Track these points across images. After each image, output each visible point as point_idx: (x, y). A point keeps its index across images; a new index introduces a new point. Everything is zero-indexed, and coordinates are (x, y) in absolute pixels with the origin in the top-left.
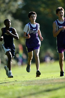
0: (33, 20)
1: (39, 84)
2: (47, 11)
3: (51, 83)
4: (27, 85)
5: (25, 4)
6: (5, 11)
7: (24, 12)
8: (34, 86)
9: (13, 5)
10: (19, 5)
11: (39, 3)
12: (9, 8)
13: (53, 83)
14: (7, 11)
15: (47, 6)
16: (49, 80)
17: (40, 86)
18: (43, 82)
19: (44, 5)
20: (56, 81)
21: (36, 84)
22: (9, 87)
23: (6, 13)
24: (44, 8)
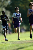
0: (17, 11)
1: (19, 43)
2: (23, 6)
3: (25, 43)
4: (13, 44)
5: (12, 3)
6: (2, 6)
7: (11, 6)
8: (16, 44)
9: (6, 3)
10: (9, 3)
11: (19, 2)
12: (4, 4)
13: (26, 43)
14: (3, 6)
16: (24, 41)
17: (20, 44)
18: (21, 42)
19: (21, 3)
20: (27, 42)
21: (17, 43)
22: (3, 45)
23: (2, 7)
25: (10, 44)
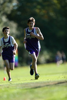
2: (43, 12)
7: (19, 13)
9: (8, 7)
10: (14, 6)
11: (35, 4)
12: (3, 10)
15: (43, 7)
19: (39, 7)
22: (3, 89)
24: (40, 9)
25: (16, 88)
